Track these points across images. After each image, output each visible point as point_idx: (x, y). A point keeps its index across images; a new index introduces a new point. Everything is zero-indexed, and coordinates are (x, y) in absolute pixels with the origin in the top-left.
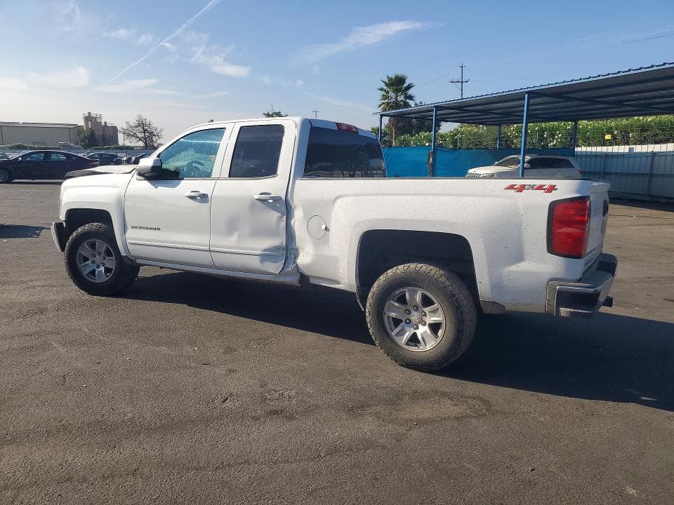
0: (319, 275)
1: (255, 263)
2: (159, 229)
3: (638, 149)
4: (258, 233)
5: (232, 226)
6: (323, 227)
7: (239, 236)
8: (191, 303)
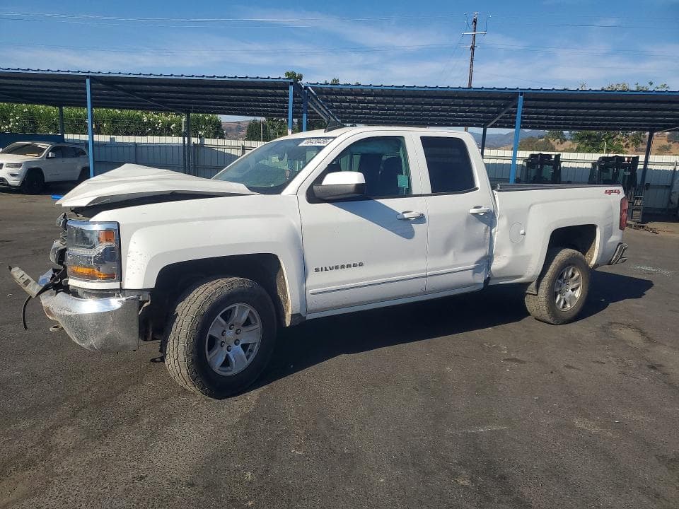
0: (502, 275)
1: (468, 277)
2: (361, 265)
3: (120, 139)
4: (469, 248)
5: (448, 245)
6: (522, 232)
7: (454, 254)
8: (348, 351)
